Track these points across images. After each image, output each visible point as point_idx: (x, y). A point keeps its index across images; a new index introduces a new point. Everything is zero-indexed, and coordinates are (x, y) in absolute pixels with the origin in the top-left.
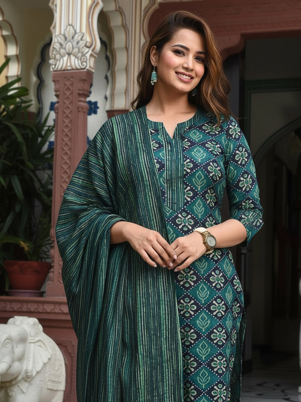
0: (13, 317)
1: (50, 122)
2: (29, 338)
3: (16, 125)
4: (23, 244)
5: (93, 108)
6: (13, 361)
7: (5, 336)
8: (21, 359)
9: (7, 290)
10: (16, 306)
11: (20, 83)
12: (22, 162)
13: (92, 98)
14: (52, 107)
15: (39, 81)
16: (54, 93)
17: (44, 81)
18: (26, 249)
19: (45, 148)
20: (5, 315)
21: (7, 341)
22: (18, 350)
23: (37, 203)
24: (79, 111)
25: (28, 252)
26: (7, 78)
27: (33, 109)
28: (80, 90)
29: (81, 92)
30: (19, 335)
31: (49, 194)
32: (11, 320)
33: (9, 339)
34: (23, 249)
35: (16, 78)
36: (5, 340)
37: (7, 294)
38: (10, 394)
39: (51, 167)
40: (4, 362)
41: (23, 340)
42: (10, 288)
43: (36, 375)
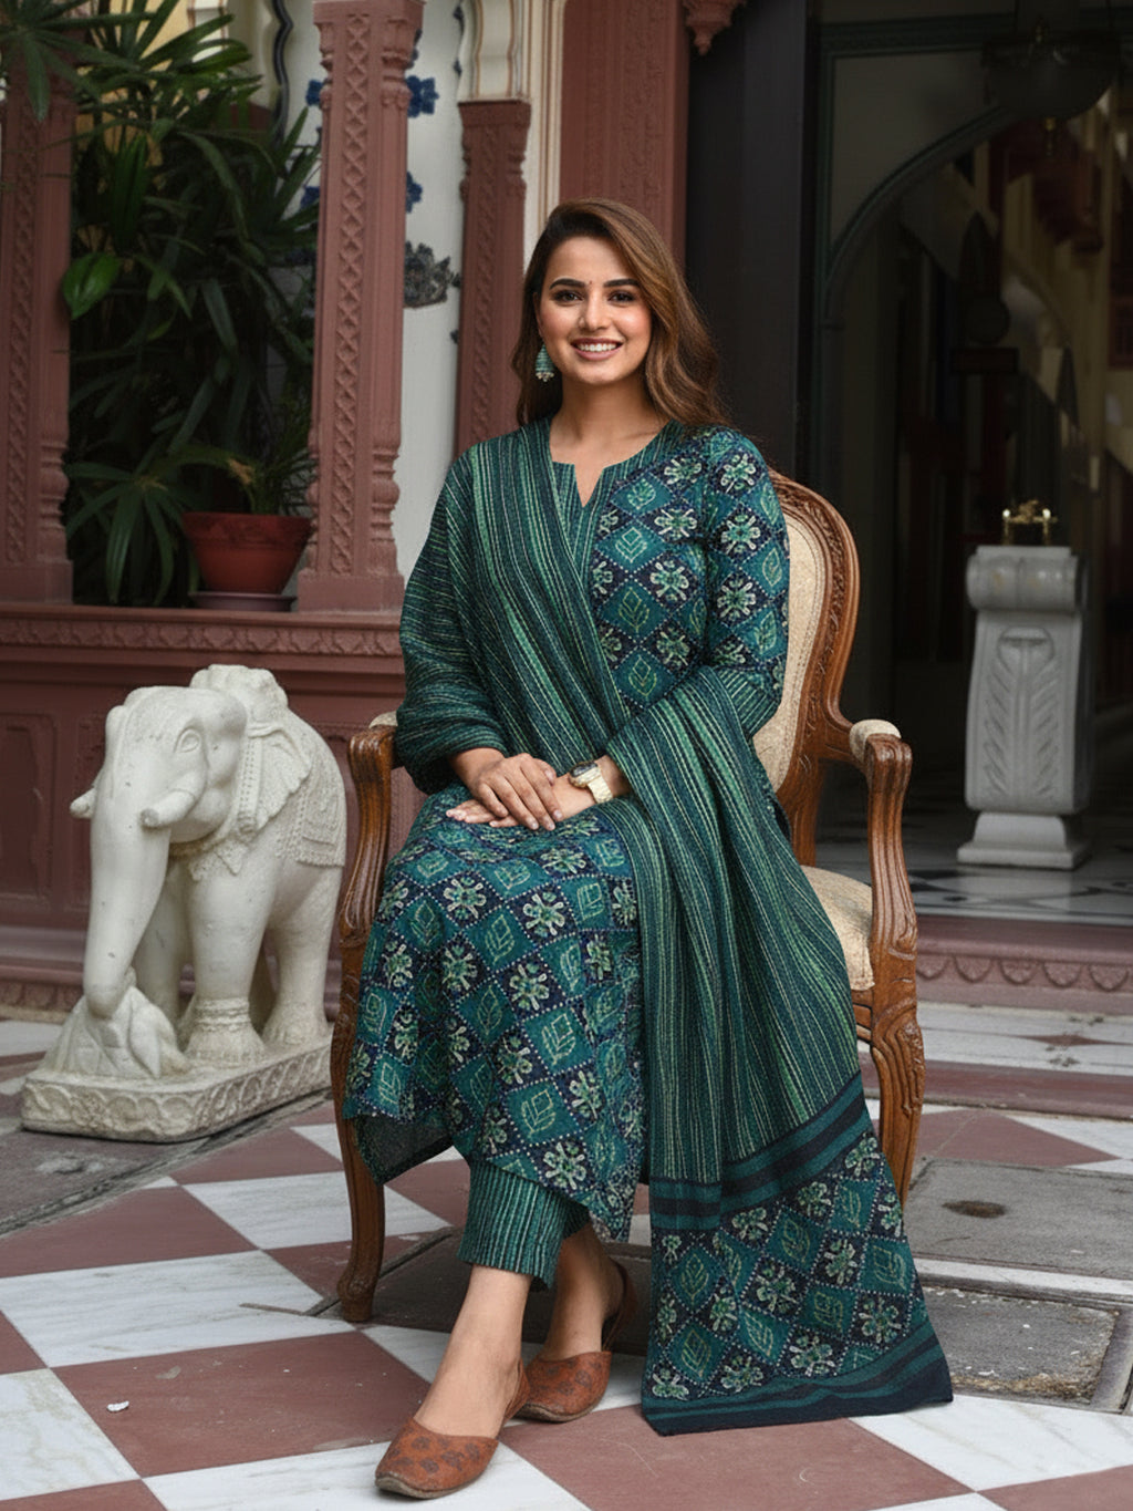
0: (206, 667)
1: (308, 137)
2: (250, 725)
3: (218, 142)
4: (234, 465)
5: (421, 98)
6: (205, 789)
7: (182, 722)
8: (226, 782)
9: (193, 592)
10: (217, 637)
11: (226, 28)
12: (232, 244)
13: (420, 71)
14: (314, 93)
15: (278, 25)
16: (319, 57)
17: (292, 26)
18: (246, 480)
19: (295, 205)
20: (187, 661)
21: (187, 733)
22: (222, 755)
23: (273, 357)
24: (385, 106)
25: (250, 486)
26: (192, 13)
27: (262, 97)
28: (386, 49)
29: (389, 55)
30: (222, 716)
31: (306, 329)
32: (200, 676)
33: (195, 727)
34: (236, 481)
35: (216, 16)
36: (186, 729)
37: (192, 604)
38: (196, 877)
39: (309, 258)
40: (180, 790)
41: (234, 729)
42: (201, 588)
43: (266, 826)
